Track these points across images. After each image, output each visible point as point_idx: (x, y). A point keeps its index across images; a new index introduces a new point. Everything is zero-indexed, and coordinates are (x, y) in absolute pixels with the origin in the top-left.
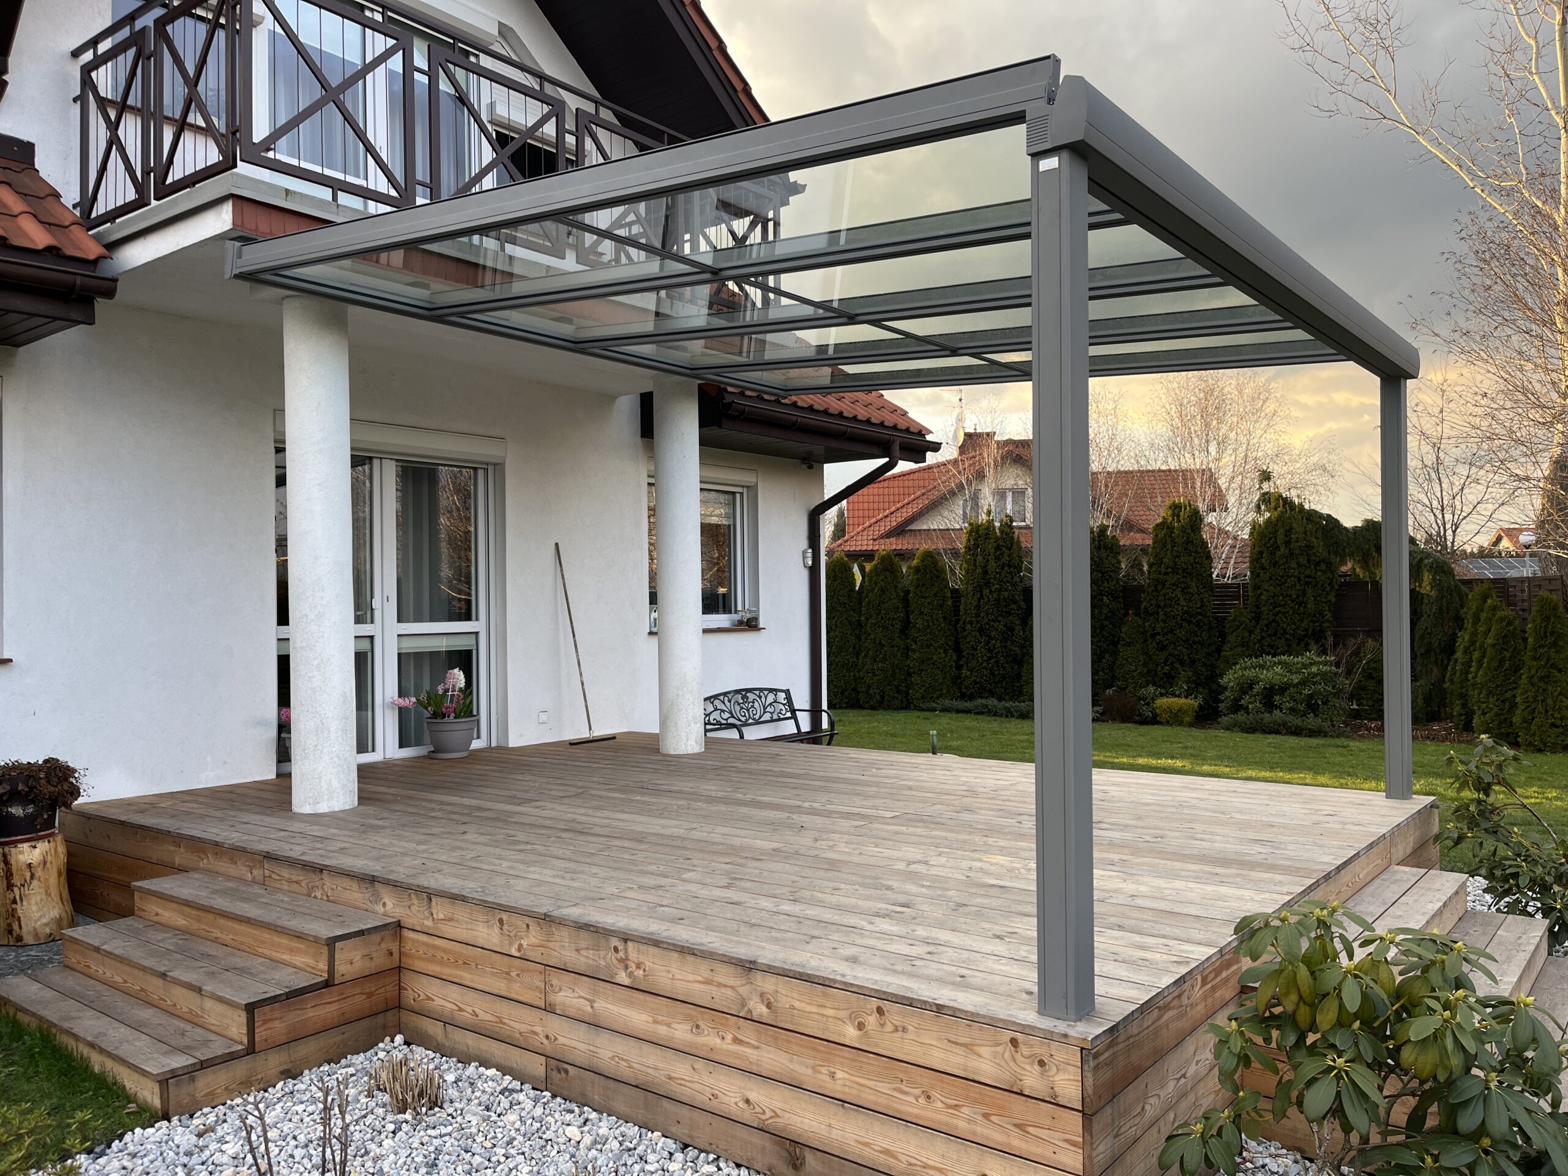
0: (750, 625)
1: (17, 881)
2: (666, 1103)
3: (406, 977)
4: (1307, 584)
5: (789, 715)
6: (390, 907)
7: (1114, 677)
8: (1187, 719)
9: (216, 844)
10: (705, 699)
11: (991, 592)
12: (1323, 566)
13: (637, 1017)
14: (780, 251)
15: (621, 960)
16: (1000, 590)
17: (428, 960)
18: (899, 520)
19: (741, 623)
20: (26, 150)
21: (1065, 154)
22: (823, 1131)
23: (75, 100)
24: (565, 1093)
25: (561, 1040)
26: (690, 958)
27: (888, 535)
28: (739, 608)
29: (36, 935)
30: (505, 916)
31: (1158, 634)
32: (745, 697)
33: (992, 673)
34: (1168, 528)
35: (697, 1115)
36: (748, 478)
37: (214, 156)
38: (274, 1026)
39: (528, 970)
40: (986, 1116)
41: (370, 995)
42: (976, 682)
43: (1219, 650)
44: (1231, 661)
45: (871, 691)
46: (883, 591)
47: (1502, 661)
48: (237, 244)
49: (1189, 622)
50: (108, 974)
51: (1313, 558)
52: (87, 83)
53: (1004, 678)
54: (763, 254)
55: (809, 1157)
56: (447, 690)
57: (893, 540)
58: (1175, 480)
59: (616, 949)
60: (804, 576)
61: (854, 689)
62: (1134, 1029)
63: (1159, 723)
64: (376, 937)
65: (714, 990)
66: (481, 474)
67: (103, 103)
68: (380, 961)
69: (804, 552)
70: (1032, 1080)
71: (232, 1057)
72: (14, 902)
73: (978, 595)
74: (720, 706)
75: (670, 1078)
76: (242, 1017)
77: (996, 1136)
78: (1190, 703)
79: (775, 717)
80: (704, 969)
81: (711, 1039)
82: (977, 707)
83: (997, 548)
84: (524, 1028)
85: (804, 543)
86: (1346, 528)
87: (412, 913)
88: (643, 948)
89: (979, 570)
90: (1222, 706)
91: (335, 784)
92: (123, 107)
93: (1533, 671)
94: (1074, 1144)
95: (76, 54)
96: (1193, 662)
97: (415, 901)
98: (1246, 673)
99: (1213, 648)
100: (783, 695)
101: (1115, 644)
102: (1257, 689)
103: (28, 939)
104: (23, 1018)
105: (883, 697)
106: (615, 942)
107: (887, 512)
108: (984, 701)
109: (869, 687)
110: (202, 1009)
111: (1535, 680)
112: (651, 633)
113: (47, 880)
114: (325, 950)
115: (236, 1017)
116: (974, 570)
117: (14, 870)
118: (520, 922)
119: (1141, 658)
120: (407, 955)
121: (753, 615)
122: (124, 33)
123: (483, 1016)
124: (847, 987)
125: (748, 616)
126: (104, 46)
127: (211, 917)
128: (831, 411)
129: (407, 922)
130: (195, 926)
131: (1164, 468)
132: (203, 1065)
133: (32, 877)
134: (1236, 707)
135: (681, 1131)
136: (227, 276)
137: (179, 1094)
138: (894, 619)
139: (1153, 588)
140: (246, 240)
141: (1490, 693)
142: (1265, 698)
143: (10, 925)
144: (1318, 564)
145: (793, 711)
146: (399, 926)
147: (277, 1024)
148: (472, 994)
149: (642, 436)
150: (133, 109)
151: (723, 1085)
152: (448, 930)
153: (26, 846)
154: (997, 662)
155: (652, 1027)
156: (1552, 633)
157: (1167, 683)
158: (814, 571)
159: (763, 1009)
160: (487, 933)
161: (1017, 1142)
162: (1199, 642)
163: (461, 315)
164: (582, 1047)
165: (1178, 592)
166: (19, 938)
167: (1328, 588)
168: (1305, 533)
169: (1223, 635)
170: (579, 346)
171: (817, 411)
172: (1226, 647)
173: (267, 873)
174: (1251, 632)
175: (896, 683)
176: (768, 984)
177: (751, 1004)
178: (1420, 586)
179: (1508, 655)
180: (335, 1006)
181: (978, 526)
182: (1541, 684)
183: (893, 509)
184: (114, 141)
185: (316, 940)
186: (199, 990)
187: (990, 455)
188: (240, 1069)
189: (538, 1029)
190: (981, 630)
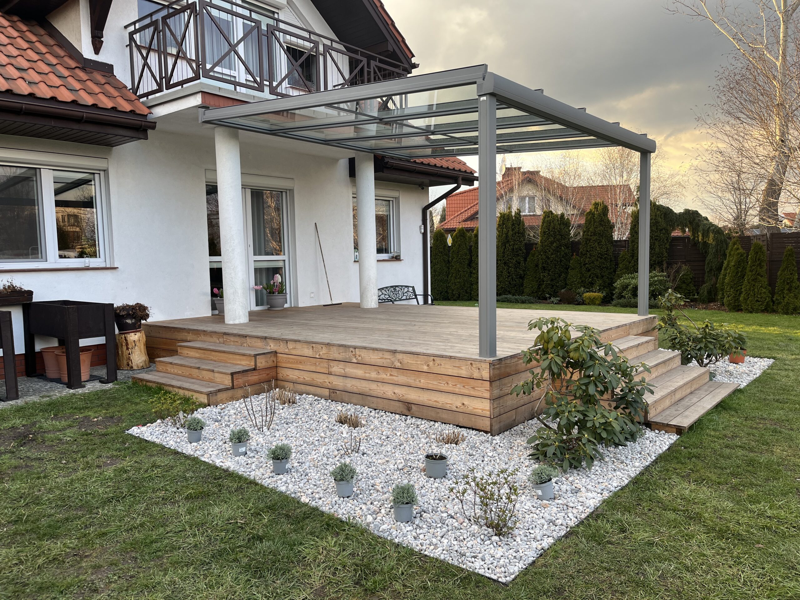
0: (397, 258)
1: (130, 346)
2: (369, 398)
3: (279, 370)
4: (656, 239)
5: (414, 297)
6: (272, 346)
7: (566, 284)
8: (597, 302)
9: (204, 331)
10: (378, 290)
11: (510, 245)
12: (664, 231)
13: (359, 372)
14: (407, 112)
15: (354, 355)
16: (514, 245)
17: (287, 363)
18: (472, 212)
19: (393, 257)
20: (109, 68)
21: (488, 96)
22: (417, 398)
23: (127, 46)
24: (336, 399)
25: (334, 383)
26: (376, 351)
27: (466, 220)
28: (392, 251)
29: (138, 366)
30: (314, 345)
31: (587, 264)
32: (395, 289)
33: (510, 283)
34: (592, 214)
35: (379, 400)
36: (395, 194)
37: (191, 75)
38: (239, 381)
39: (322, 362)
40: (464, 386)
41: (268, 374)
42: (502, 288)
43: (615, 271)
44: (620, 276)
45: (454, 293)
46: (459, 246)
47: (737, 273)
48: (204, 110)
49: (601, 258)
50: (176, 371)
51: (659, 227)
52: (131, 39)
53: (516, 286)
54: (400, 113)
55: (413, 406)
56: (274, 283)
57: (469, 222)
58: (606, 191)
59: (352, 352)
60: (420, 238)
61: (446, 292)
62: (508, 361)
63: (585, 304)
64: (269, 356)
65: (383, 360)
66: (284, 194)
67: (139, 48)
68: (270, 364)
69: (420, 227)
70: (476, 375)
71: (227, 389)
72: (129, 354)
73: (504, 247)
74: (384, 293)
75: (370, 390)
76: (230, 377)
77: (466, 391)
78: (599, 295)
79: (408, 298)
80: (380, 354)
81: (383, 376)
82: (502, 299)
83: (513, 225)
84: (321, 381)
85: (420, 222)
86: (676, 213)
87: (281, 348)
88: (361, 350)
89: (504, 235)
90: (614, 297)
91: (241, 313)
92: (149, 50)
93: (749, 277)
94: (487, 390)
95: (126, 27)
96: (603, 276)
97: (282, 344)
98: (625, 281)
99: (612, 270)
100: (411, 289)
101: (567, 269)
102: (630, 287)
103: (135, 368)
104: (150, 384)
105: (459, 295)
106: (351, 349)
107: (466, 208)
108: (506, 296)
109: (453, 290)
110: (214, 377)
111: (750, 281)
112: (355, 261)
113: (140, 347)
114: (253, 358)
115: (227, 378)
116: (502, 235)
117: (129, 343)
118: (319, 346)
119: (579, 275)
120: (279, 362)
121: (398, 254)
122: (147, 21)
123: (307, 379)
124: (424, 354)
125: (396, 254)
126: (138, 26)
127: (209, 352)
128: (431, 164)
129: (278, 351)
130: (203, 356)
131: (600, 185)
132: (220, 391)
133: (135, 345)
134: (621, 297)
135: (374, 406)
136: (200, 122)
137: (213, 399)
138: (465, 259)
139: (585, 242)
140: (207, 108)
141: (731, 287)
142: (633, 292)
143: (128, 363)
144: (661, 230)
145: (416, 295)
146: (276, 353)
147: (240, 380)
148: (303, 372)
149: (350, 176)
150: (154, 50)
151: (387, 389)
152: (294, 352)
153: (133, 334)
154: (512, 278)
155: (364, 375)
156: (759, 259)
157: (589, 286)
158: (425, 235)
159: (399, 364)
160: (308, 351)
161: (473, 393)
162: (605, 267)
163: (285, 133)
164: (341, 384)
165: (596, 244)
166: (132, 367)
167: (666, 242)
168: (656, 216)
169: (617, 264)
170: (326, 142)
171: (425, 164)
172: (618, 270)
173: (225, 340)
174: (630, 262)
175: (465, 288)
176: (400, 356)
177: (395, 363)
178: (708, 240)
179: (740, 270)
180: (257, 377)
181: (504, 214)
182: (753, 283)
183: (469, 207)
184: (146, 64)
185: (250, 355)
186: (213, 371)
187: (516, 179)
188: (230, 393)
189: (326, 381)
190: (505, 263)
